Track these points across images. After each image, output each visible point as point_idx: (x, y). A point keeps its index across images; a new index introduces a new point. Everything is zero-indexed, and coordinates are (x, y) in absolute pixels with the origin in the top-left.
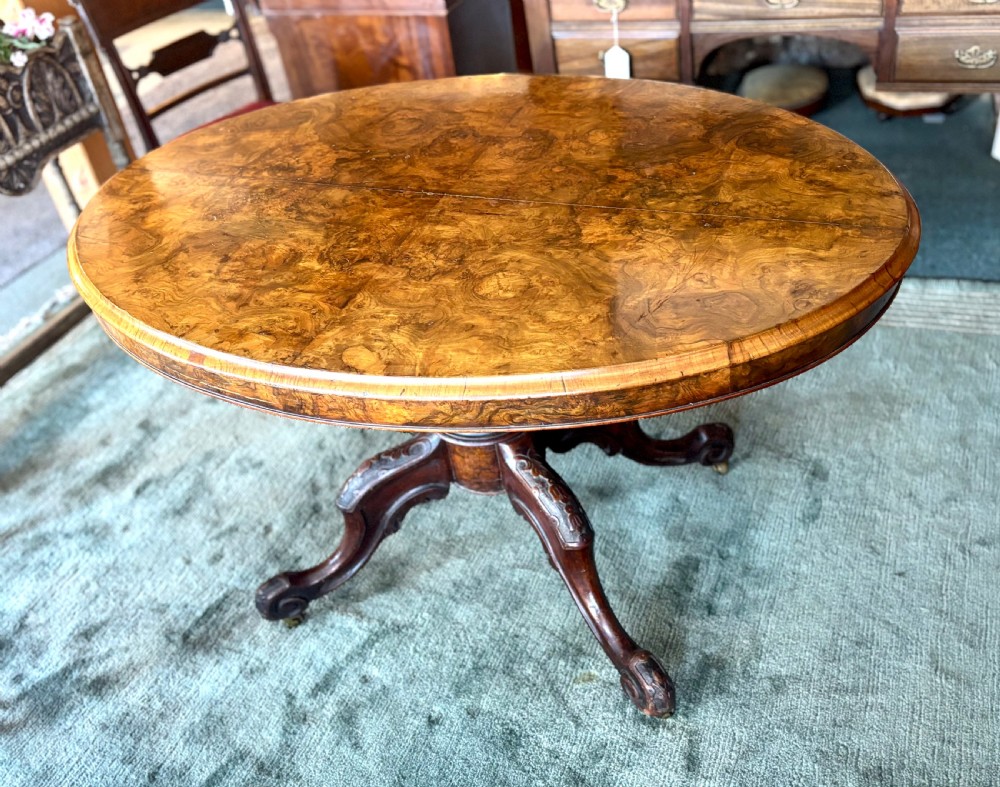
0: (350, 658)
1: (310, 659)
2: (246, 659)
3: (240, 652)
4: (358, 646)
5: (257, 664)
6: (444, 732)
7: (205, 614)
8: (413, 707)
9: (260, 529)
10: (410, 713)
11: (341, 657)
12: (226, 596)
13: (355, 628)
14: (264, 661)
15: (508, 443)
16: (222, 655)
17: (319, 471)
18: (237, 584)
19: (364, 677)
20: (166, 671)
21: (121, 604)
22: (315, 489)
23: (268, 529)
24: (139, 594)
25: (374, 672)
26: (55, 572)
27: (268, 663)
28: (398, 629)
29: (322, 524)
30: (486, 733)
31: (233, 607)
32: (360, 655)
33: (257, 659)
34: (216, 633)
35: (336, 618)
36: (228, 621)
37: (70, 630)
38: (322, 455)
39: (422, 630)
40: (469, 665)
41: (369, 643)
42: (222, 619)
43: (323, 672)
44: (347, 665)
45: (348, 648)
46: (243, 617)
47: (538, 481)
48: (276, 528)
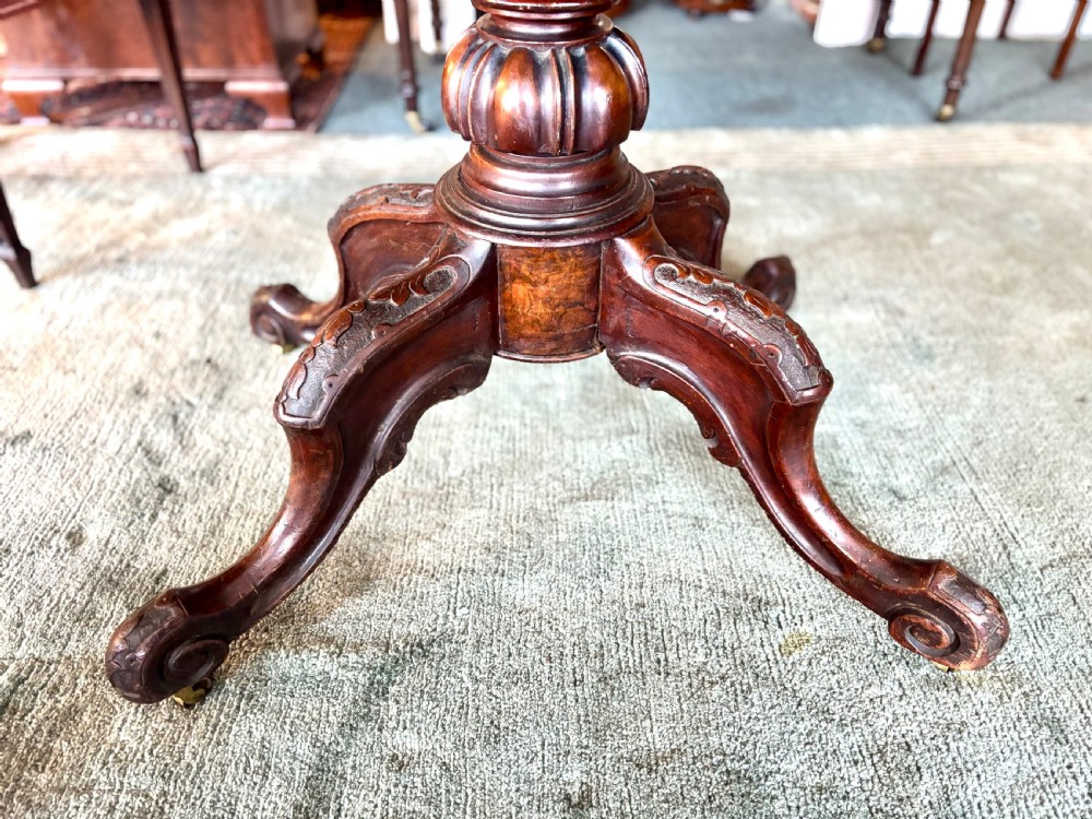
0: (348, 729)
1: (262, 757)
2: (108, 799)
3: (88, 789)
4: (355, 702)
5: (138, 803)
8: (524, 788)
9: (61, 541)
10: (524, 801)
11: (328, 732)
12: (19, 681)
13: (333, 669)
14: (154, 794)
15: (630, 237)
17: (151, 429)
22: (153, 458)
23: (76, 539)
25: (409, 742)
27: (164, 794)
28: (421, 649)
29: (189, 510)
30: (695, 793)
31: (43, 696)
32: (366, 717)
33: (136, 793)
34: (14, 763)
35: (283, 662)
36: (38, 730)
38: (147, 406)
39: (470, 639)
40: (591, 679)
41: (377, 689)
42: (20, 730)
43: (300, 776)
44: (349, 745)
45: (337, 711)
46: (72, 713)
47: (715, 290)
48: (93, 534)
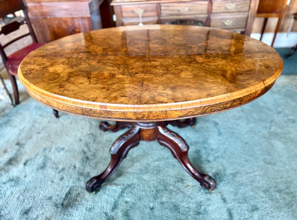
0: (119, 197)
1: (107, 201)
2: (86, 206)
3: (83, 204)
4: (120, 194)
5: (90, 206)
6: (157, 210)
7: (66, 196)
8: (144, 206)
9: (72, 167)
10: (144, 208)
11: (116, 198)
12: (70, 189)
13: (116, 189)
14: (92, 205)
15: (160, 126)
16: (78, 207)
17: (84, 147)
18: (72, 185)
19: (126, 202)
20: (61, 217)
21: (34, 200)
22: (85, 153)
23: (75, 167)
24: (39, 195)
25: (128, 199)
26: (5, 196)
27: (94, 205)
28: (129, 186)
29: (91, 162)
30: (169, 208)
31: (74, 192)
32: (121, 196)
33: (90, 205)
34: (72, 201)
35: (109, 187)
36: (75, 196)
37: (19, 213)
38: (82, 143)
39: (137, 184)
40: (155, 191)
41: (123, 192)
42: (72, 196)
43: (113, 203)
44: (119, 200)
45: (117, 195)
46: (79, 194)
48: (77, 166)
